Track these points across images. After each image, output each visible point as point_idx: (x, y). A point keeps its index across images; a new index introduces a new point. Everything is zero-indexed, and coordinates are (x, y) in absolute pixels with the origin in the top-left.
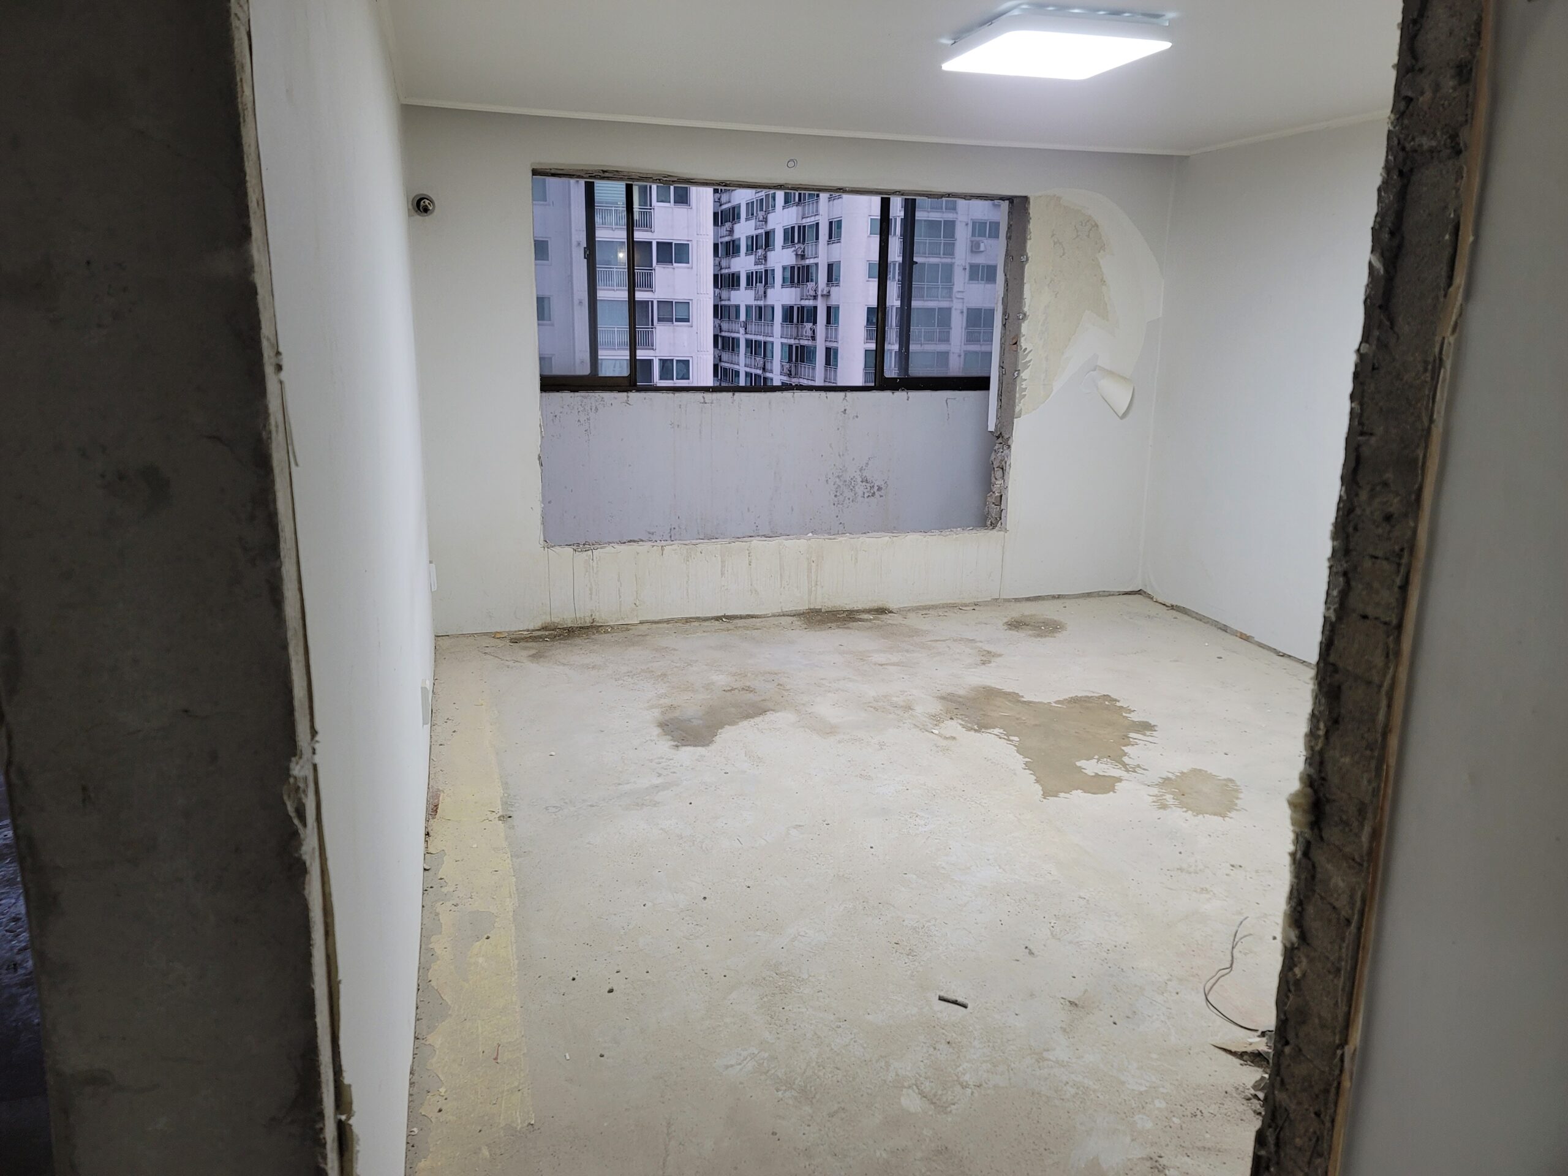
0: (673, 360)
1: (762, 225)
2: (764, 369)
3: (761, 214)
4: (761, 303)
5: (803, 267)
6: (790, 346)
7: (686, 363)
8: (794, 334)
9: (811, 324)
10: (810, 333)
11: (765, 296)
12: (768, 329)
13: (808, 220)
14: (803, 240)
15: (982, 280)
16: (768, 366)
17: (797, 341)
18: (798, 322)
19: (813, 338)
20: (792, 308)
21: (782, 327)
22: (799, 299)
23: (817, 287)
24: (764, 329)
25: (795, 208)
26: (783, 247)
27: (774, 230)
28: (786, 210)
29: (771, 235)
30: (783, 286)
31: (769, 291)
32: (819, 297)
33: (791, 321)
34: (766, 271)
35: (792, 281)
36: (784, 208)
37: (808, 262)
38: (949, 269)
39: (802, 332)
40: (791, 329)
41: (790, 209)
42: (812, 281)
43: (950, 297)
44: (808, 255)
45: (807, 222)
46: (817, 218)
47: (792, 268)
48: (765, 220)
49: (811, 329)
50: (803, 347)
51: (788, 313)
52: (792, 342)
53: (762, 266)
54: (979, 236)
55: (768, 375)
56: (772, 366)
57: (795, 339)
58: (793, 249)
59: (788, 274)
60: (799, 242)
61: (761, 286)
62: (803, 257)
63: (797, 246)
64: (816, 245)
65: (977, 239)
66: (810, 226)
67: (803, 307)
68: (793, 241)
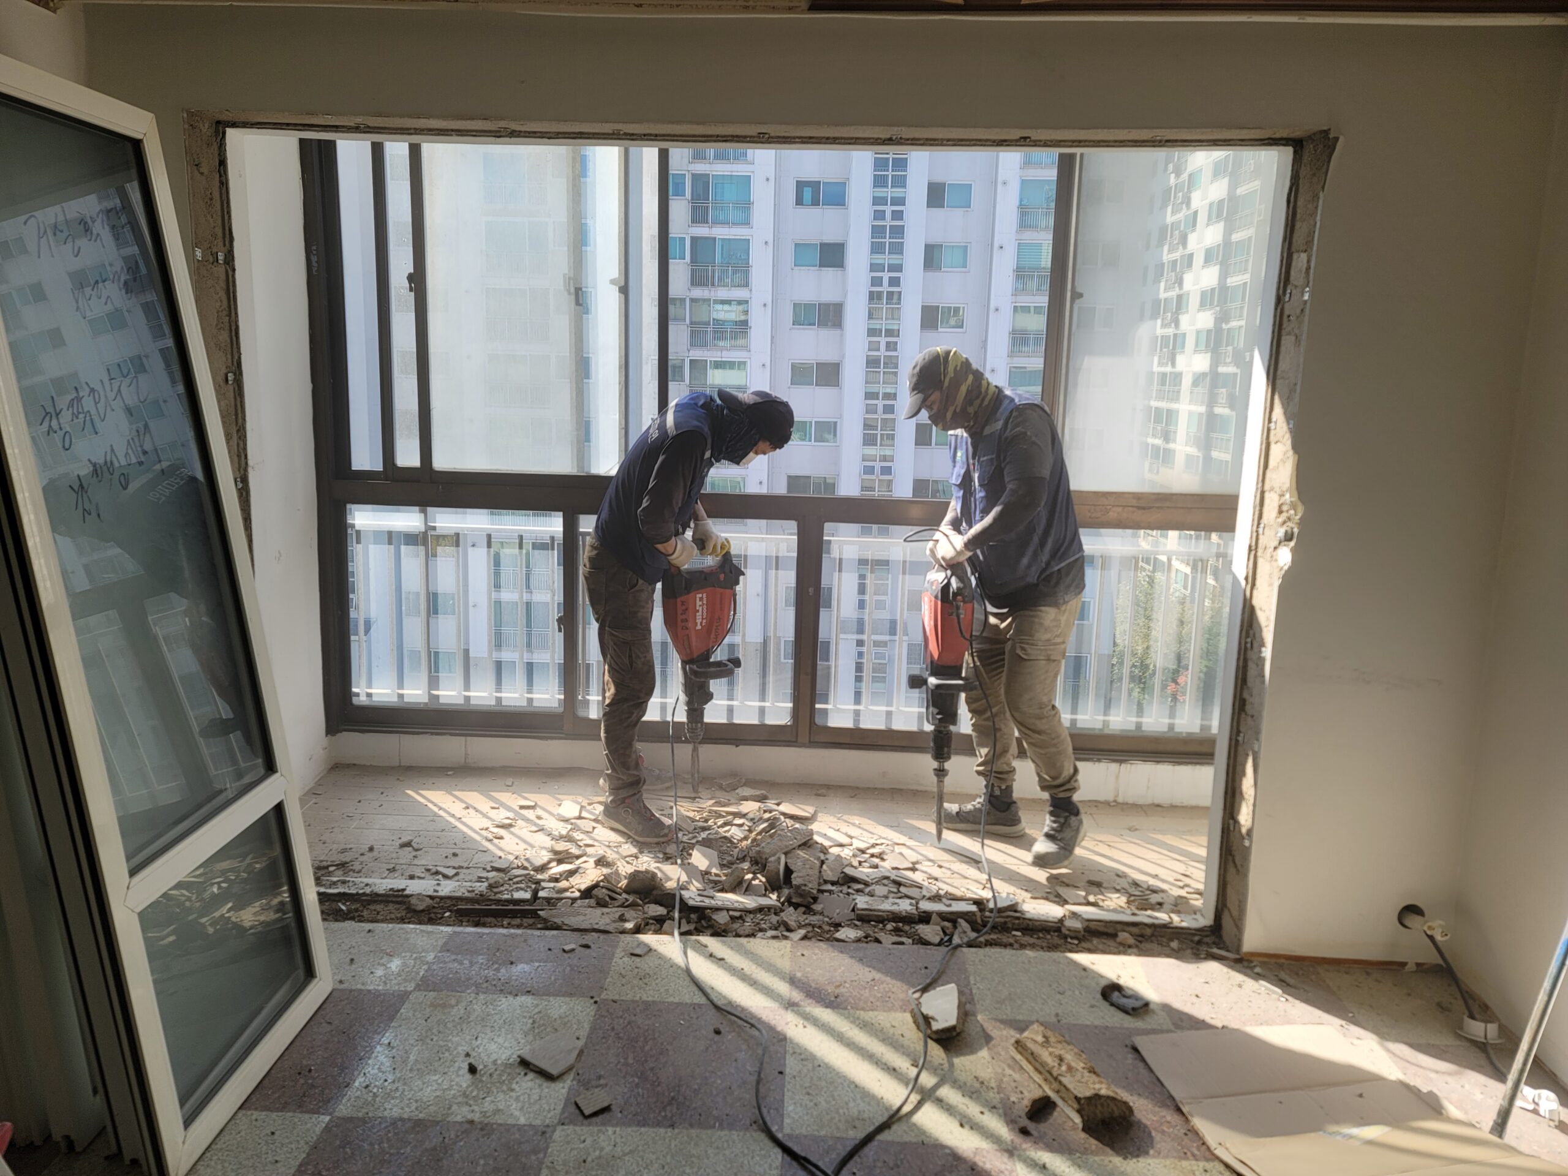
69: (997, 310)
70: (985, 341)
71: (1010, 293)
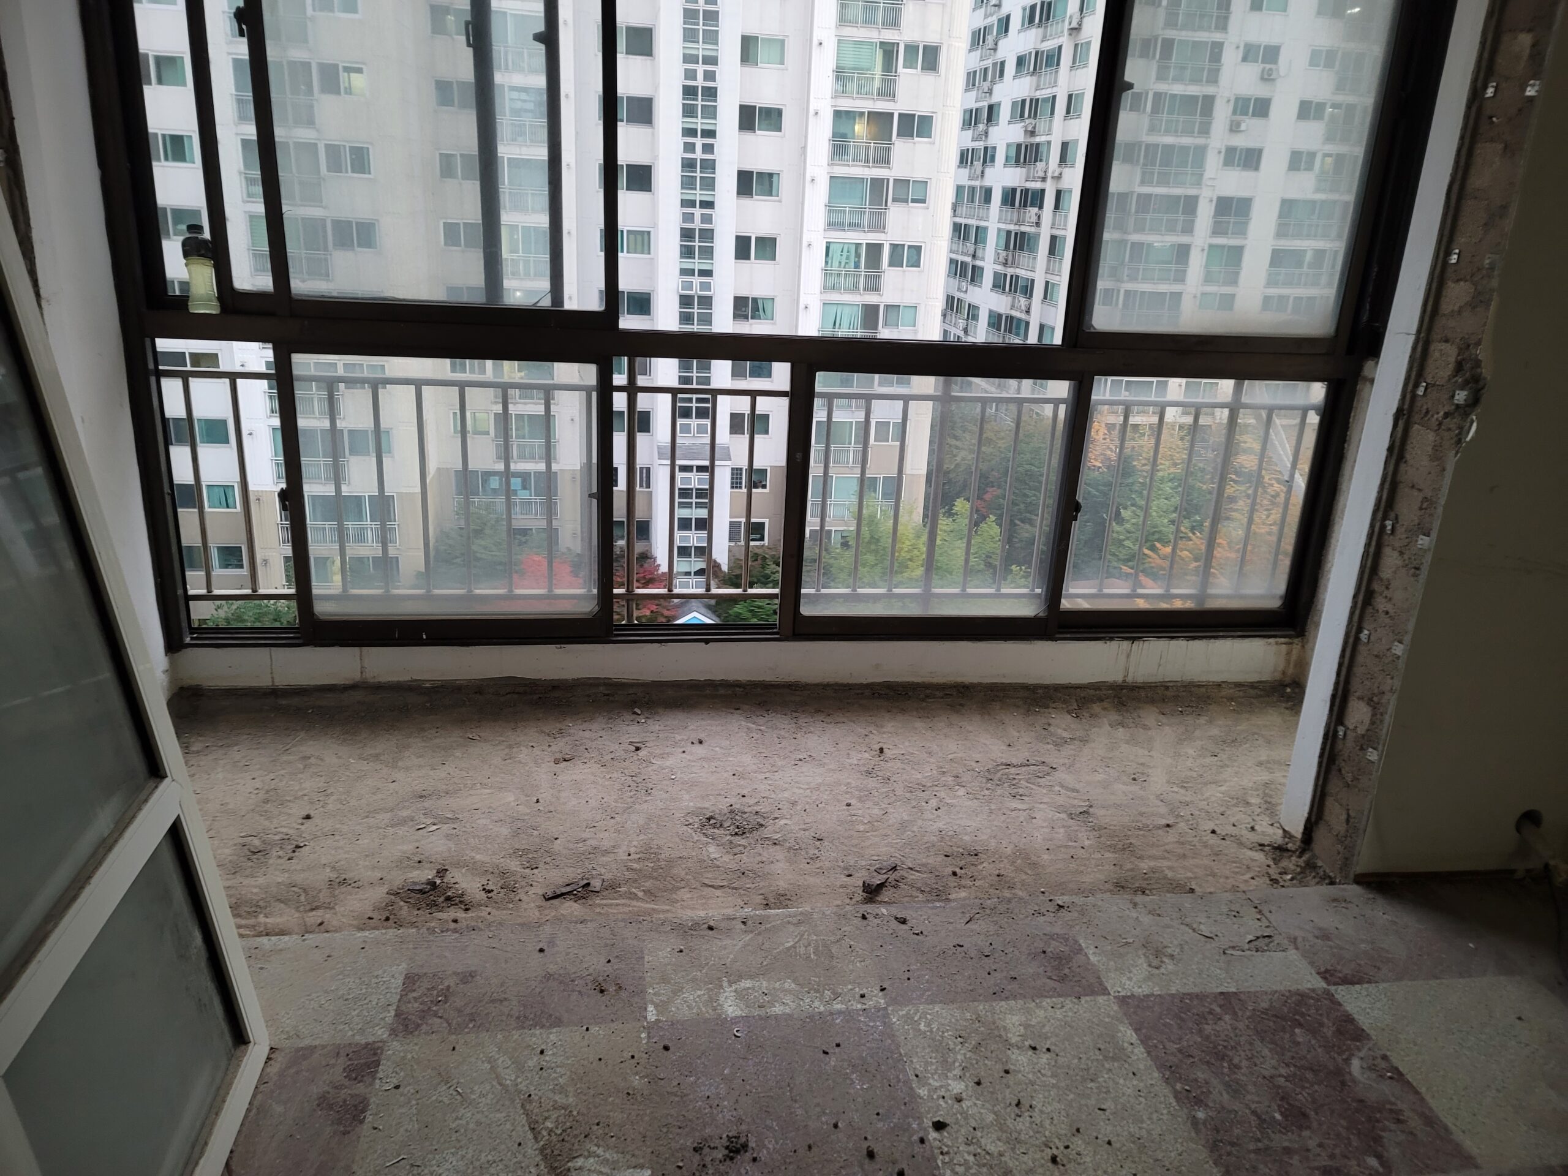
0: (904, 245)
1: (985, 97)
2: (974, 256)
3: (986, 86)
4: (977, 183)
5: (1032, 145)
6: (1009, 233)
7: (918, 249)
8: (1015, 219)
9: (1037, 209)
10: (1034, 219)
11: (982, 176)
12: (982, 213)
13: (1043, 92)
14: (1034, 114)
15: (1238, 165)
16: (979, 253)
17: (1017, 227)
18: (1020, 206)
19: (1038, 224)
20: (1014, 190)
21: (1001, 211)
22: (1024, 180)
23: (1048, 168)
24: (978, 213)
25: (1028, 78)
26: (1010, 122)
27: (999, 104)
28: (1017, 81)
29: (995, 109)
30: (1005, 166)
31: (988, 171)
32: (1049, 180)
33: (1013, 205)
34: (986, 149)
35: (1017, 160)
36: (1015, 77)
37: (1038, 139)
38: (1201, 151)
39: (1024, 217)
40: (1011, 213)
41: (1022, 79)
42: (1041, 160)
43: (1198, 183)
44: (1039, 132)
45: (1041, 94)
46: (1055, 90)
47: (1019, 146)
48: (990, 92)
49: (1036, 214)
50: (1023, 234)
51: (1009, 197)
52: (1012, 227)
53: (982, 143)
54: (1242, 114)
55: (978, 263)
56: (984, 254)
57: (1016, 224)
58: (1023, 124)
59: (1013, 153)
60: (1029, 116)
61: (978, 164)
62: (1032, 133)
63: (1027, 121)
64: (1051, 121)
65: (1238, 118)
66: (1046, 100)
67: (1027, 190)
68: (1022, 116)
69: (817, 113)
70: (804, 148)
71: (830, 96)
